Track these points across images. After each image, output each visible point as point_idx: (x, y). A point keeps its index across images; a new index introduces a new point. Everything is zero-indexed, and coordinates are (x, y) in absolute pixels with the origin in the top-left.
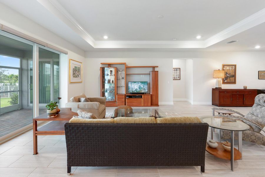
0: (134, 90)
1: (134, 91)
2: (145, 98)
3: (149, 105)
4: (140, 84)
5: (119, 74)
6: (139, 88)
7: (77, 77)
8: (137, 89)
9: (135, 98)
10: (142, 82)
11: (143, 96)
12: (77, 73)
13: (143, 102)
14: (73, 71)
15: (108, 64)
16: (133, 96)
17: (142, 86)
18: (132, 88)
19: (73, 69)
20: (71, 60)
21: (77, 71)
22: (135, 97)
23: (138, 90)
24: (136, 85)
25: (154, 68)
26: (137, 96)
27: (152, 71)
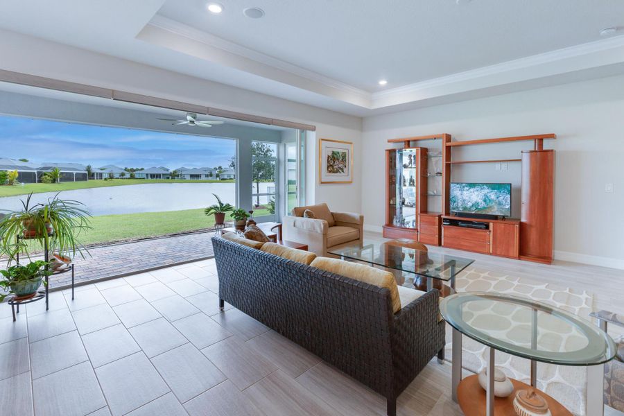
0: (470, 204)
1: (468, 206)
2: (499, 231)
3: (511, 254)
4: (486, 190)
5: (434, 163)
6: (485, 201)
7: (336, 172)
8: (477, 203)
9: (468, 227)
10: (493, 186)
11: (491, 225)
12: (337, 165)
13: (491, 243)
14: (328, 161)
15: (405, 142)
16: (463, 222)
17: (493, 197)
18: (464, 200)
19: (329, 157)
20: (322, 140)
21: (338, 159)
22: (469, 224)
23: (482, 204)
24: (476, 193)
25: (542, 139)
26: (476, 224)
27: (531, 152)
